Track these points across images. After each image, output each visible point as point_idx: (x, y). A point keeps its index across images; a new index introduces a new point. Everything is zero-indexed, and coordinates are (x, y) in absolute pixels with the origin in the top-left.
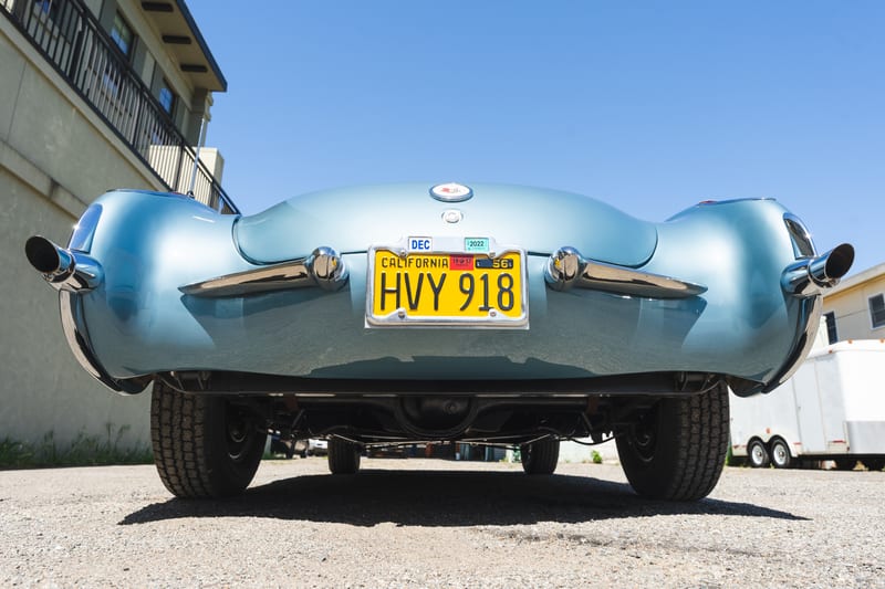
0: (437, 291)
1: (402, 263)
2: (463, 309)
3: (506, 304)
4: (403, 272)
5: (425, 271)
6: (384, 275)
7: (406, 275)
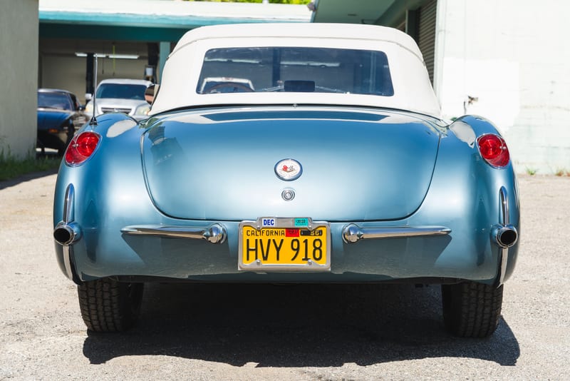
0: (278, 249)
1: (258, 233)
2: (293, 259)
3: (317, 256)
4: (259, 238)
5: (272, 238)
6: (248, 240)
7: (261, 240)
